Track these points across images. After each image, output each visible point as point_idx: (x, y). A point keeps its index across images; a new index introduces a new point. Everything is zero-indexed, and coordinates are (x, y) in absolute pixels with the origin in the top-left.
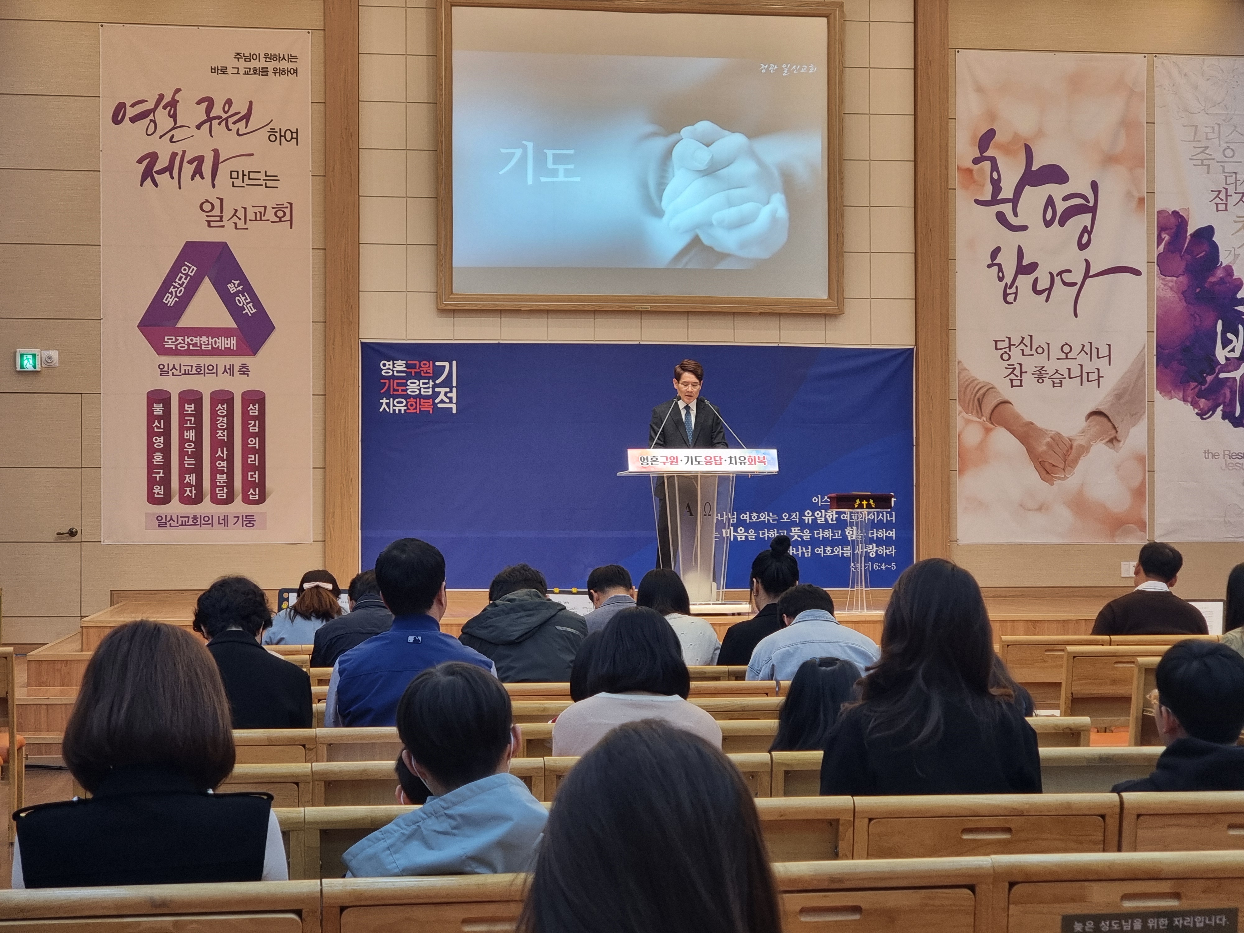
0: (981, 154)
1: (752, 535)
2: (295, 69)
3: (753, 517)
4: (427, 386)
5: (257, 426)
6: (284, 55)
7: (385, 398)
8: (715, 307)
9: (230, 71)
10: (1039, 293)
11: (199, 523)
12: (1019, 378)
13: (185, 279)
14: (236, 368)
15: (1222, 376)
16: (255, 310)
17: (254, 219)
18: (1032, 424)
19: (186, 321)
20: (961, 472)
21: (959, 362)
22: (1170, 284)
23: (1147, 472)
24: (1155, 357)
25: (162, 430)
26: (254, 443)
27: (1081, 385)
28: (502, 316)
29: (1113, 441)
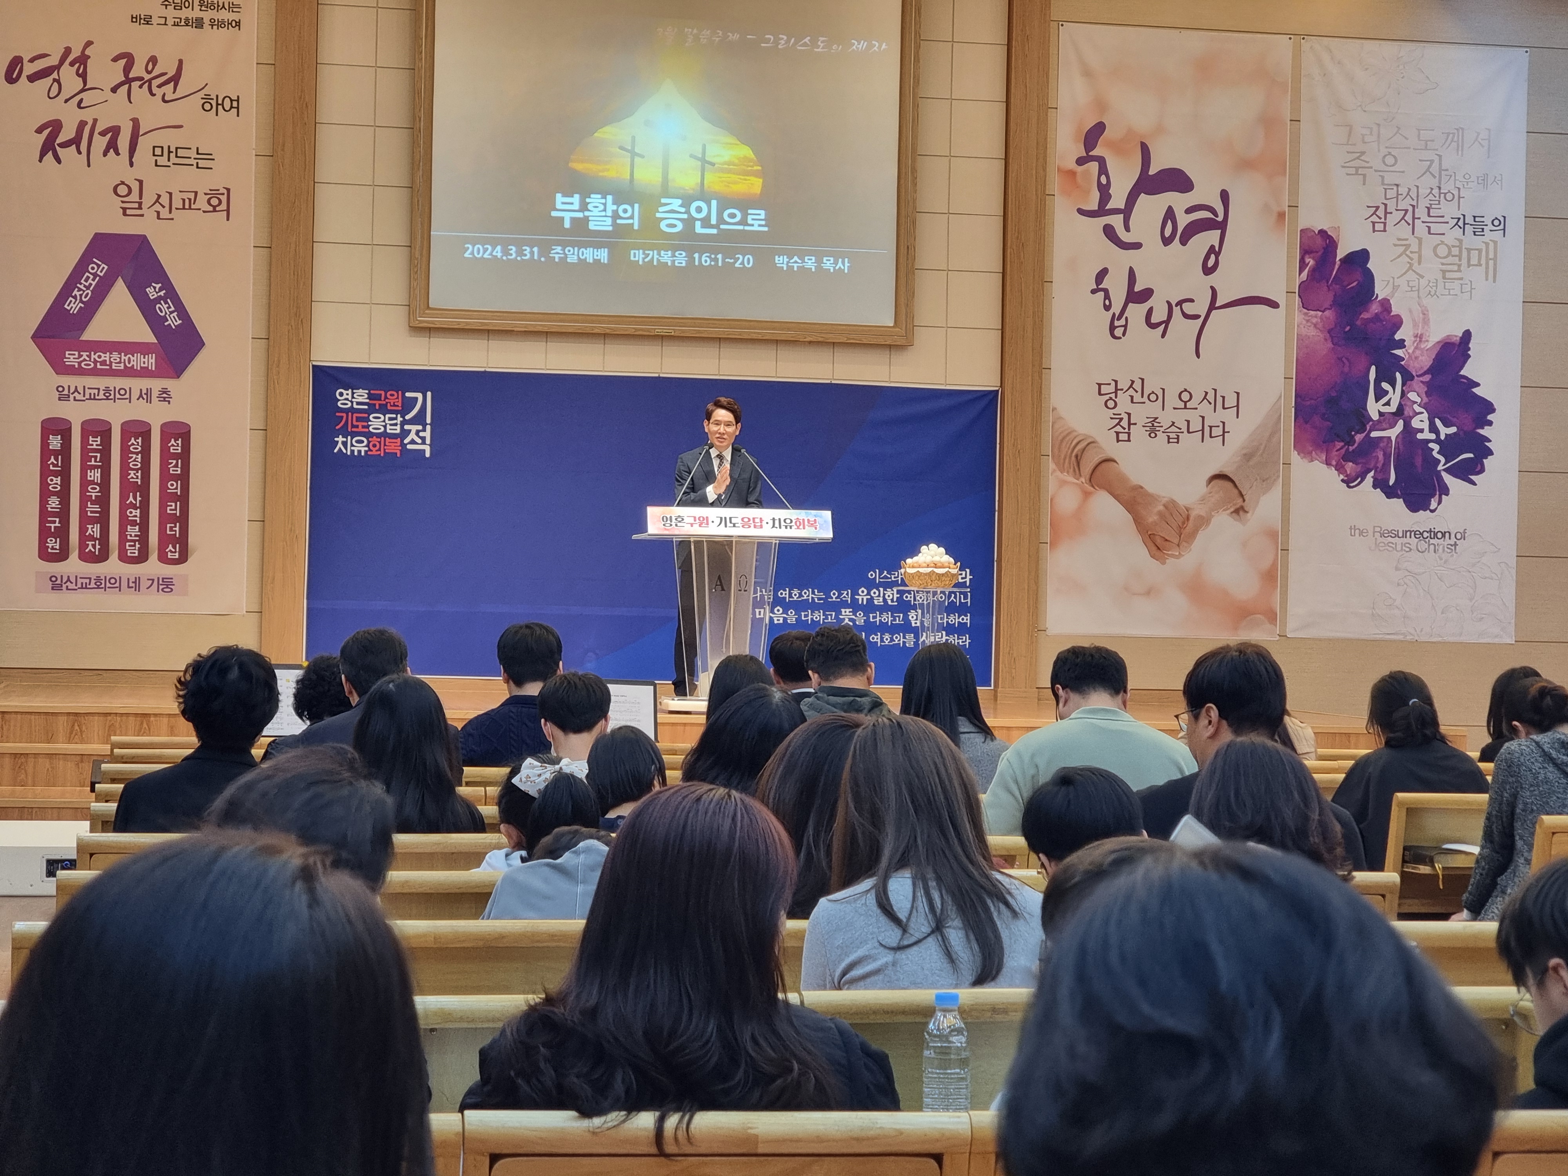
0: (1087, 153)
1: (792, 618)
2: (238, 21)
3: (793, 595)
4: (395, 422)
5: (179, 466)
6: (223, 3)
7: (340, 436)
8: (755, 333)
9: (155, 20)
10: (1153, 326)
11: (103, 586)
12: (1127, 430)
13: (93, 280)
14: (155, 394)
15: (1374, 434)
16: (181, 322)
17: (181, 207)
18: (1142, 487)
19: (92, 333)
20: (1053, 544)
21: (1054, 409)
22: (1314, 320)
23: (1280, 551)
24: (1293, 409)
25: (60, 469)
26: (174, 487)
27: (1203, 441)
28: (490, 337)
29: (1239, 511)
